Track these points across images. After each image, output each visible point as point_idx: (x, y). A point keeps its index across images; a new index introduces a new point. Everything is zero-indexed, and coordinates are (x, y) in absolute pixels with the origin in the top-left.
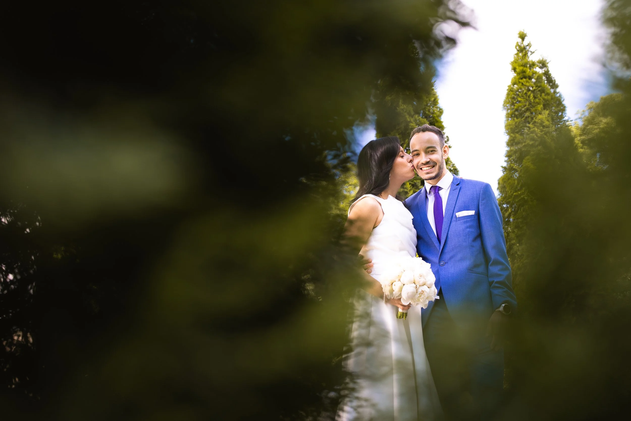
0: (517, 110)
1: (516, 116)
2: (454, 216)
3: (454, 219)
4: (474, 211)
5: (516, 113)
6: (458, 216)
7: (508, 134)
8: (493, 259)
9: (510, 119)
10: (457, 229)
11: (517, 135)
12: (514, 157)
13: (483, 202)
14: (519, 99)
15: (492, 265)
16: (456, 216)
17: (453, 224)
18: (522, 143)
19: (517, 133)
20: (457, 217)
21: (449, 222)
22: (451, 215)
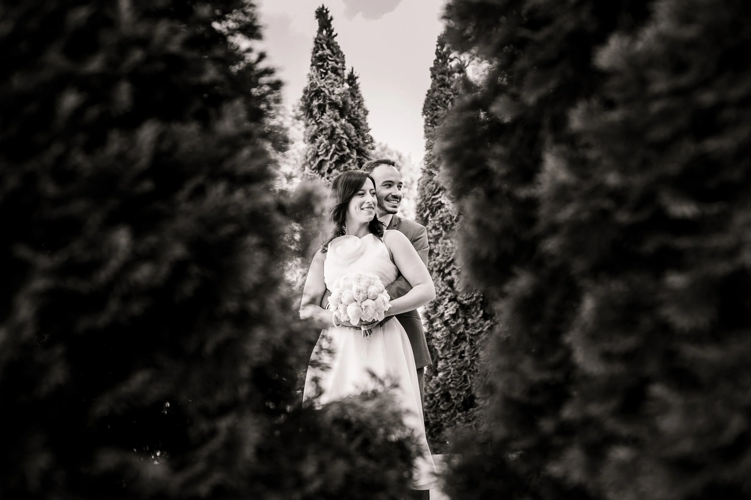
12: (431, 161)
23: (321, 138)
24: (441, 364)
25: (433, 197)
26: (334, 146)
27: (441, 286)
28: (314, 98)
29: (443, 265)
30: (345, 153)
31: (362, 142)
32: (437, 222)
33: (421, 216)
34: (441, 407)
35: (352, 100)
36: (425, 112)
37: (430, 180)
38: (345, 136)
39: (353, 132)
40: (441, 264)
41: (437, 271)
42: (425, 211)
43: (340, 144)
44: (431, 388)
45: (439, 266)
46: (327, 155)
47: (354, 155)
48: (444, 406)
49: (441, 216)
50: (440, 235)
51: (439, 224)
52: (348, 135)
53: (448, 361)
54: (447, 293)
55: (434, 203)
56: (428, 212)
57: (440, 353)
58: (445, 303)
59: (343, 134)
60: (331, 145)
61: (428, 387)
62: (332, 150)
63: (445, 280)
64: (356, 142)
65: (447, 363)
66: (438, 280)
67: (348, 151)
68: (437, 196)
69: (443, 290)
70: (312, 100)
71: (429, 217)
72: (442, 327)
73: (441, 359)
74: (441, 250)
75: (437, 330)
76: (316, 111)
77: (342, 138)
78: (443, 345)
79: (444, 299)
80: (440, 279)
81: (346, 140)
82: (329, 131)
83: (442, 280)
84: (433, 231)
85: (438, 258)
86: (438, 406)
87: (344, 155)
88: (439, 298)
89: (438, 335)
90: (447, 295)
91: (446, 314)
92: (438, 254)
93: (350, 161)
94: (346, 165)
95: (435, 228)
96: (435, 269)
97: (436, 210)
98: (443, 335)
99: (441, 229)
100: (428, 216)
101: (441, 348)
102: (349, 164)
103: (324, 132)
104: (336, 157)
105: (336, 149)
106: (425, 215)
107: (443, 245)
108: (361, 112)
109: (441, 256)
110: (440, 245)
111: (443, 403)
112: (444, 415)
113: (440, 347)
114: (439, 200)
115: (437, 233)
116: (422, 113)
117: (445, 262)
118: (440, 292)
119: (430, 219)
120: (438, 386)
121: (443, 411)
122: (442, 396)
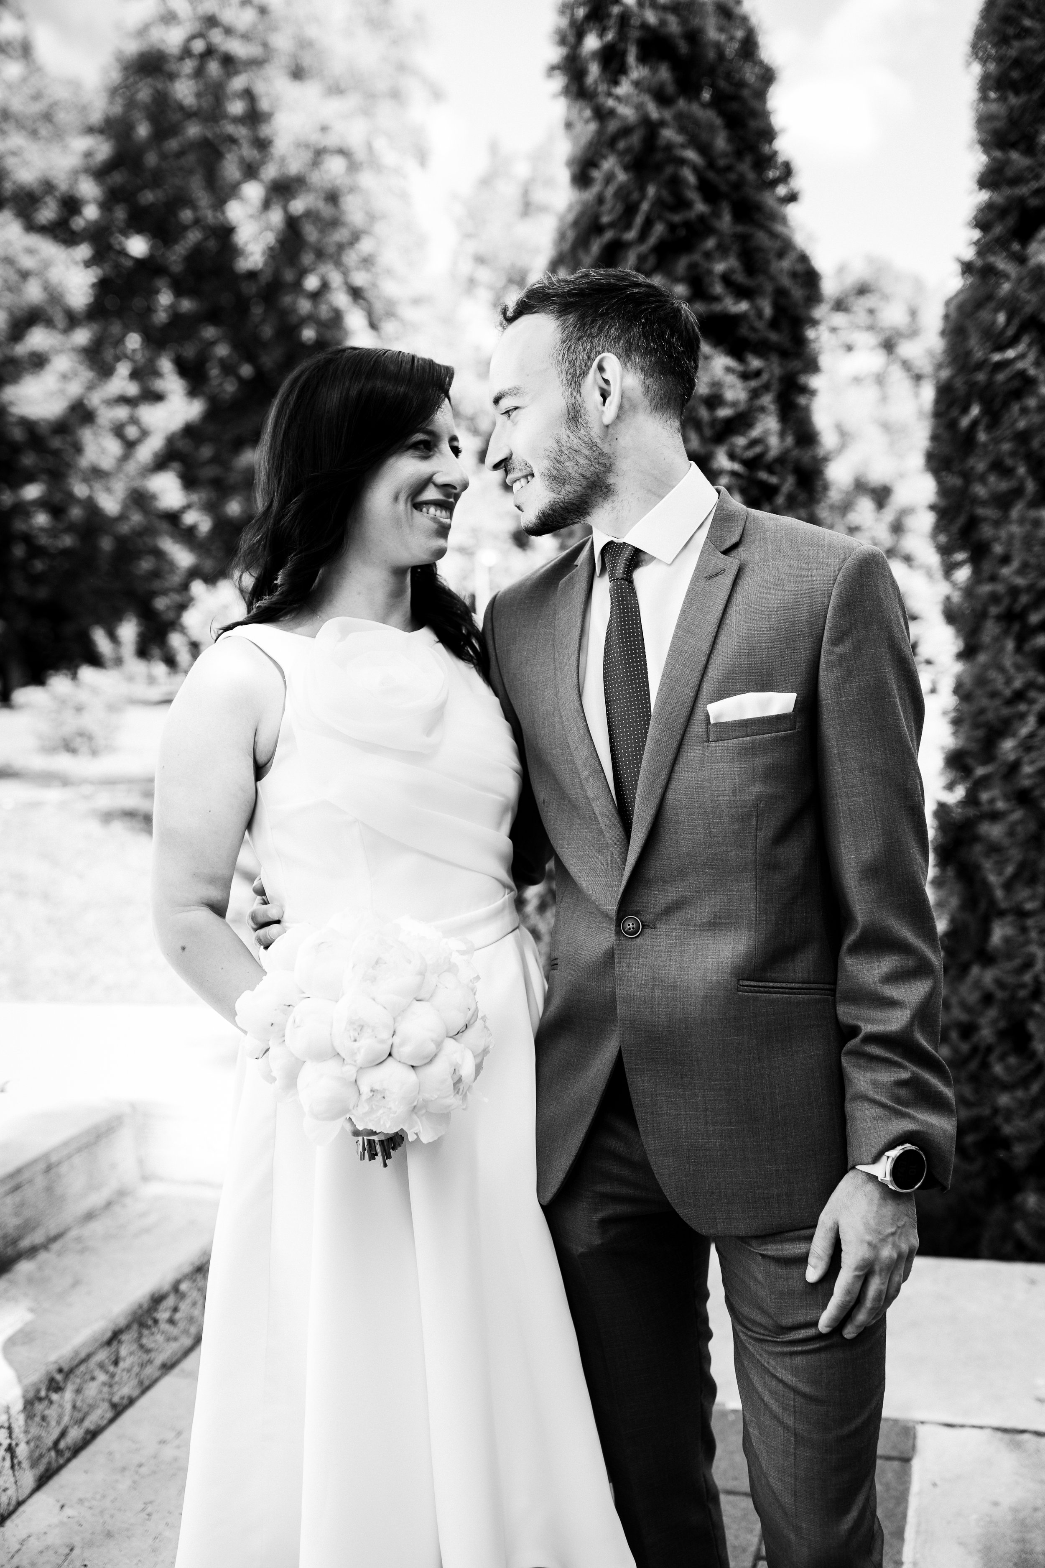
0: (1017, 63)
1: (1016, 88)
2: (699, 715)
3: (697, 729)
4: (792, 696)
5: (1015, 74)
6: (715, 718)
7: (986, 145)
8: (860, 923)
9: (992, 95)
10: (706, 784)
11: (1015, 155)
12: (998, 230)
13: (839, 649)
14: (1027, 23)
15: (857, 948)
16: (708, 716)
17: (692, 753)
18: (1027, 181)
19: (1013, 146)
20: (712, 722)
21: (675, 744)
22: (685, 711)
23: (609, 164)
24: (999, 933)
25: (997, 357)
26: (651, 191)
27: (1012, 671)
28: (585, 27)
29: (1024, 599)
30: (692, 215)
31: (751, 176)
32: (1006, 447)
33: (952, 425)
34: (998, 1069)
35: (721, 29)
36: (977, 48)
37: (990, 297)
38: (691, 155)
39: (721, 142)
40: (1014, 592)
41: (999, 618)
42: (965, 410)
43: (675, 183)
44: (964, 1005)
45: (1006, 602)
46: (628, 226)
47: (726, 222)
48: (1008, 1068)
49: (1022, 424)
50: (1017, 492)
51: (1013, 454)
52: (704, 149)
53: (1030, 922)
54: (1032, 694)
55: (1001, 377)
56: (975, 411)
57: (999, 894)
58: (1024, 731)
59: (683, 146)
60: (642, 189)
61: (954, 1000)
62: (645, 206)
63: (1027, 647)
64: (733, 177)
65: (1024, 930)
66: (1002, 649)
67: (701, 207)
68: (1011, 354)
69: (1018, 684)
70: (580, 35)
71: (981, 427)
72: (1013, 811)
73: (1001, 914)
74: (1017, 544)
75: (995, 816)
76: (594, 70)
77: (682, 162)
78: (1010, 870)
79: (1022, 716)
80: (1010, 645)
81: (695, 169)
82: (635, 139)
83: (1019, 649)
84: (992, 479)
85: (1006, 571)
86: (985, 1065)
87: (687, 224)
88: (1006, 712)
89: (994, 831)
90: (1032, 702)
91: (1027, 769)
92: (1005, 560)
93: (710, 243)
94: (696, 257)
95: (999, 467)
96: (994, 610)
97: (1006, 405)
98: (1011, 833)
99: (1022, 470)
100: (975, 424)
101: (1002, 879)
102: (708, 255)
103: (622, 145)
104: (659, 229)
105: (659, 202)
106: (965, 422)
107: (1028, 527)
108: (750, 74)
109: (1015, 564)
110: (1015, 529)
111: (1002, 1058)
112: (1004, 1100)
113: (1000, 873)
114: (1020, 365)
115: (1004, 486)
116: (968, 58)
117: (1030, 588)
118: (1008, 692)
119: (982, 436)
120: (988, 999)
121: (1006, 1087)
122: (1002, 1035)
